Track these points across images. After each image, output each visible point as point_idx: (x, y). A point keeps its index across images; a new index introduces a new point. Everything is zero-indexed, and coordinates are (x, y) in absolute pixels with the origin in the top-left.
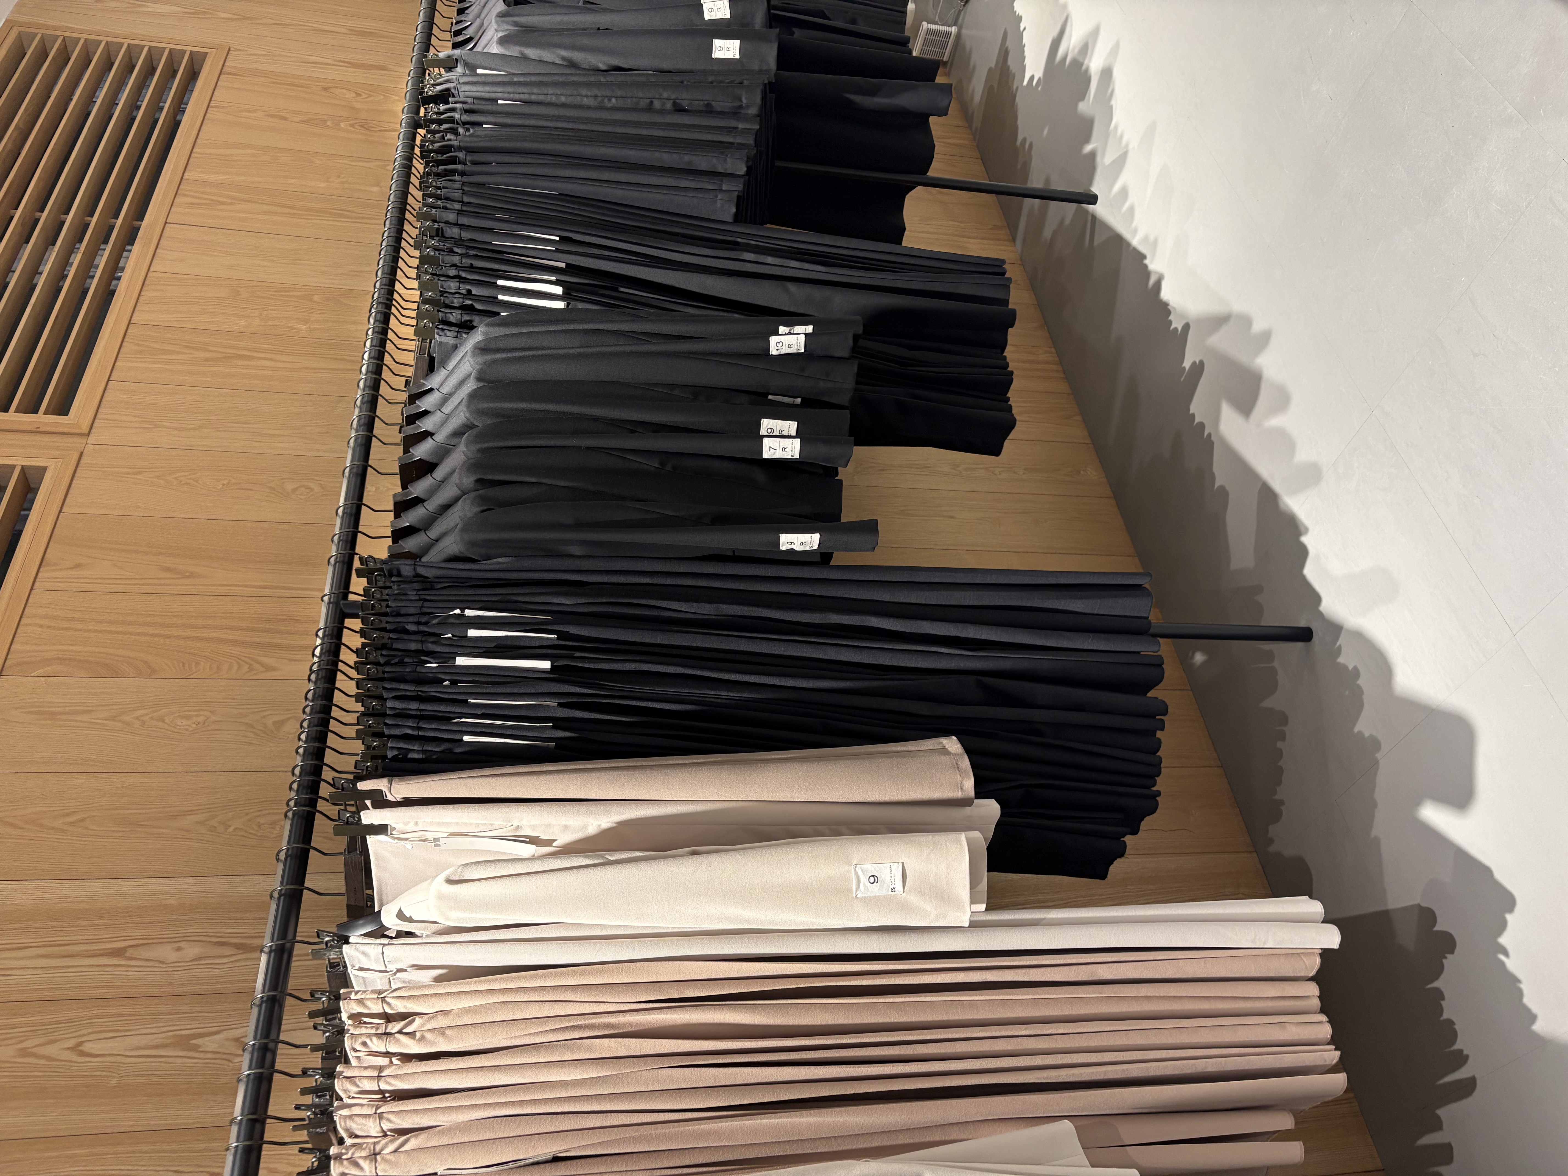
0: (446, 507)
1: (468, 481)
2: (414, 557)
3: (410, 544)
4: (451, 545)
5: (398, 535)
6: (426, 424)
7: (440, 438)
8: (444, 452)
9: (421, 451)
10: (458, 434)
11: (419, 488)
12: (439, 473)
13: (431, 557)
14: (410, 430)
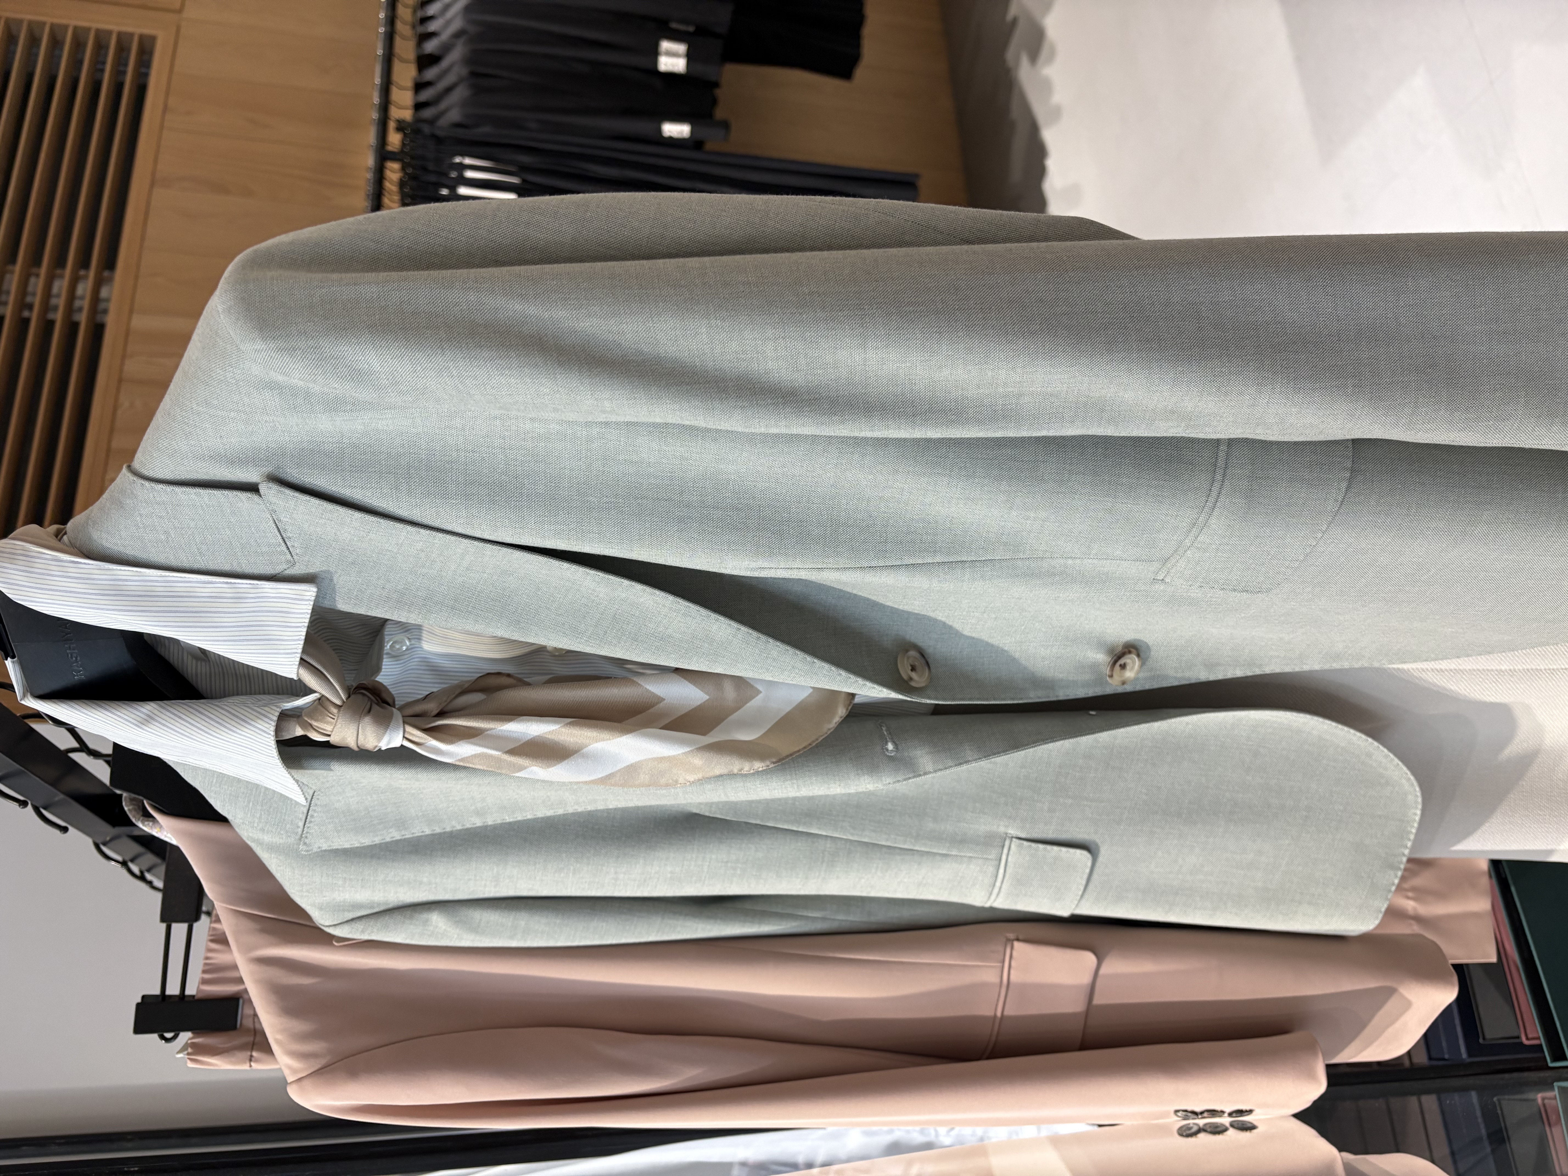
0: (449, 90)
1: (464, 71)
2: (432, 122)
3: (427, 113)
4: (454, 115)
5: (418, 107)
6: (432, 27)
7: (445, 36)
8: (447, 48)
9: (430, 46)
10: (458, 35)
11: (431, 74)
12: (445, 63)
13: (443, 122)
14: (421, 29)
